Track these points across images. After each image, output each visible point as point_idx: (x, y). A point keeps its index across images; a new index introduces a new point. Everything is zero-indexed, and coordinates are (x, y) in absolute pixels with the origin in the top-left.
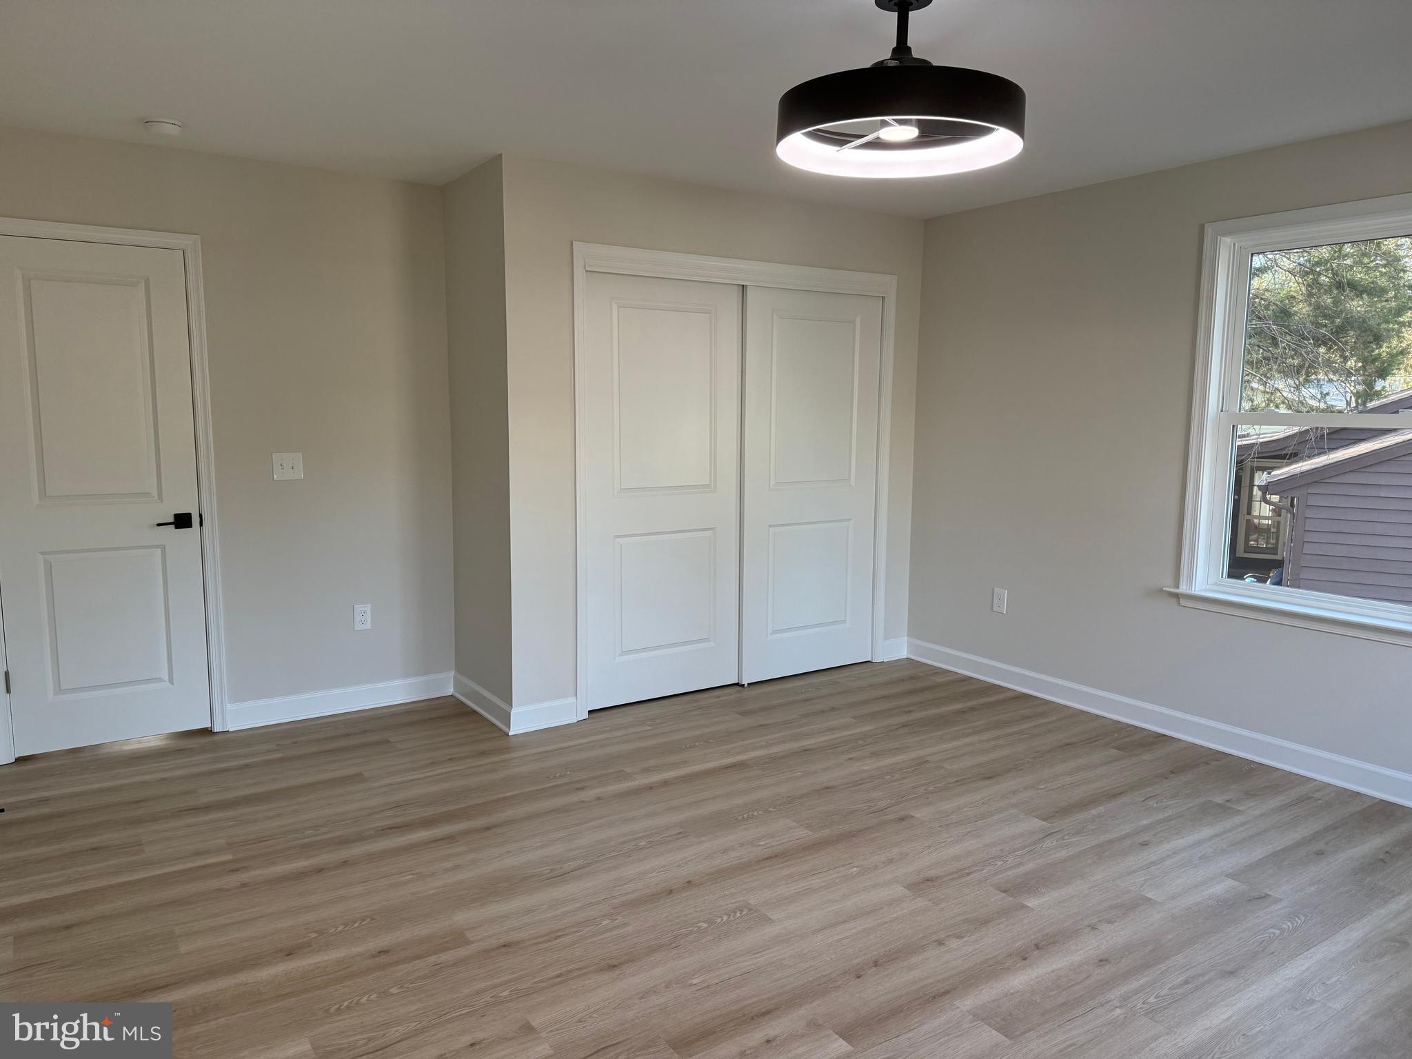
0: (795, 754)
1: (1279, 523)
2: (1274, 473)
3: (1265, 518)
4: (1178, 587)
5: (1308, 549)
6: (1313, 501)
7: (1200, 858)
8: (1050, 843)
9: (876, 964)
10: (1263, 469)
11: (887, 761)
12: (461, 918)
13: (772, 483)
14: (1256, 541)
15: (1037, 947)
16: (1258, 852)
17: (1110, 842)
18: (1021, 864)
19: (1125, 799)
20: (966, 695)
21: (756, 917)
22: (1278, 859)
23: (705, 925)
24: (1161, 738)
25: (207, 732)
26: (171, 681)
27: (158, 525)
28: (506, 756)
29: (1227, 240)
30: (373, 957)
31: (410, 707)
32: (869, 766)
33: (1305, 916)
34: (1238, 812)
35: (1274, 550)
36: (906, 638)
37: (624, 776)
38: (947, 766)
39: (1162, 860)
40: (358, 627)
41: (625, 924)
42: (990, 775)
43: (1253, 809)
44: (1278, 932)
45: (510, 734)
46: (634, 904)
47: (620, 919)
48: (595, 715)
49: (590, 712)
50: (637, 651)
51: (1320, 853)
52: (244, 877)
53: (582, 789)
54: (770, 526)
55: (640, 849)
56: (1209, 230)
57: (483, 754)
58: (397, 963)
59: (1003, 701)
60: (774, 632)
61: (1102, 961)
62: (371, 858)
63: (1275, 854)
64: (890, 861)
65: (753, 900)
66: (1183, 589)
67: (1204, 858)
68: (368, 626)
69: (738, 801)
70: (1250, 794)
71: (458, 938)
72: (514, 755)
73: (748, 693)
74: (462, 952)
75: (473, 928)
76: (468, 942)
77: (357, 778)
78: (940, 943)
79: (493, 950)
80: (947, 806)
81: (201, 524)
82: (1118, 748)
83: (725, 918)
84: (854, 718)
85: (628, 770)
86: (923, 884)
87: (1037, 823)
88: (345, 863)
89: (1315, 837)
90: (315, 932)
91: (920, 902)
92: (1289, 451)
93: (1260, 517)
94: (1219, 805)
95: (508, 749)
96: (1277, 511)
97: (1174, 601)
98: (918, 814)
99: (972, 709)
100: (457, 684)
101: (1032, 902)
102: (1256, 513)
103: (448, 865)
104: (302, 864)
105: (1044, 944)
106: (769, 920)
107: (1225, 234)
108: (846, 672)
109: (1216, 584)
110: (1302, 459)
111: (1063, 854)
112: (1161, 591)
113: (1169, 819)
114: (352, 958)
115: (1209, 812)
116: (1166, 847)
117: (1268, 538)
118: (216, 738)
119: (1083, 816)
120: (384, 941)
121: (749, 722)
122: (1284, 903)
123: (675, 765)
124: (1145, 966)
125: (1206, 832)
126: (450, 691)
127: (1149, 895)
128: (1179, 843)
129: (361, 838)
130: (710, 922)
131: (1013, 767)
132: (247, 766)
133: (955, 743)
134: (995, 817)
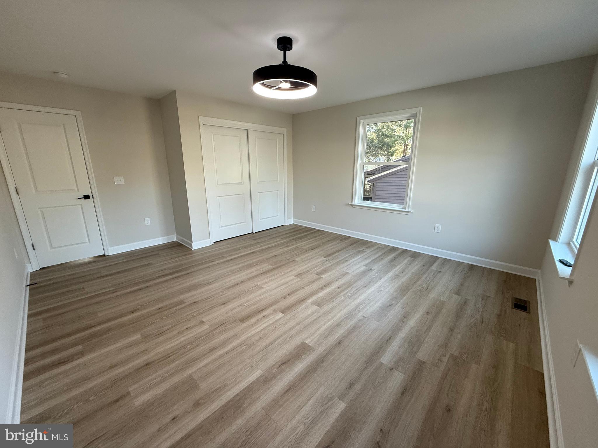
0: (267, 248)
1: (370, 189)
2: (370, 178)
3: (368, 188)
4: (352, 203)
5: (377, 194)
6: (378, 184)
7: (358, 263)
8: (326, 263)
9: (289, 295)
10: (367, 177)
11: (290, 248)
12: (182, 297)
13: (258, 182)
14: (366, 193)
15: (325, 286)
16: (370, 260)
17: (340, 261)
18: (320, 268)
19: (342, 251)
20: (307, 231)
21: (260, 288)
22: (374, 261)
23: (247, 291)
24: (349, 237)
25: (103, 256)
26: (90, 242)
27: (79, 198)
28: (192, 255)
29: (362, 121)
30: (157, 310)
31: (165, 244)
32: (285, 249)
33: (380, 272)
34: (365, 252)
35: (369, 195)
36: (293, 219)
37: (224, 257)
38: (303, 248)
39: (350, 264)
40: (147, 224)
41: (227, 293)
42: (313, 249)
43: (368, 251)
44: (374, 277)
45: (193, 249)
46: (229, 288)
47: (225, 292)
48: (215, 243)
49: (214, 242)
50: (225, 226)
51: (382, 259)
52: (117, 294)
53: (213, 262)
54: (258, 193)
55: (229, 275)
56: (358, 119)
57: (185, 255)
58: (164, 311)
59: (315, 232)
60: (261, 219)
61: (339, 288)
62: (156, 284)
63: (373, 260)
64: (291, 271)
65: (259, 284)
66: (353, 203)
67: (359, 262)
68: (149, 224)
69: (254, 261)
70: (367, 248)
71: (182, 302)
72: (194, 255)
73: (254, 235)
74: (183, 305)
75: (186, 299)
76: (184, 303)
77: (150, 264)
78: (303, 288)
79: (192, 304)
80: (303, 257)
81: (93, 198)
82: (340, 240)
83: (252, 289)
84: (281, 239)
85: (226, 256)
86: (299, 275)
87: (324, 258)
88: (148, 287)
89: (381, 255)
90: (140, 305)
91: (298, 279)
92: (373, 173)
93: (367, 188)
94: (361, 251)
95: (192, 253)
96: (370, 187)
97: (351, 206)
98: (297, 259)
99: (308, 234)
100: (177, 238)
101: (323, 276)
102: (366, 187)
103: (178, 284)
104: (136, 288)
105: (326, 285)
106: (263, 288)
107: (362, 119)
108: (279, 228)
109: (360, 202)
110: (376, 175)
111: (329, 265)
112: (349, 204)
113: (351, 255)
114: (152, 311)
115: (359, 252)
116: (351, 261)
117: (368, 193)
118: (106, 257)
119: (333, 256)
120: (161, 305)
121: (255, 242)
122: (375, 270)
123: (237, 254)
124: (348, 287)
125: (360, 257)
126: (175, 240)
127: (348, 272)
128: (354, 260)
129: (153, 280)
130: (248, 290)
131: (318, 247)
132: (116, 264)
133: (305, 242)
134: (314, 258)
